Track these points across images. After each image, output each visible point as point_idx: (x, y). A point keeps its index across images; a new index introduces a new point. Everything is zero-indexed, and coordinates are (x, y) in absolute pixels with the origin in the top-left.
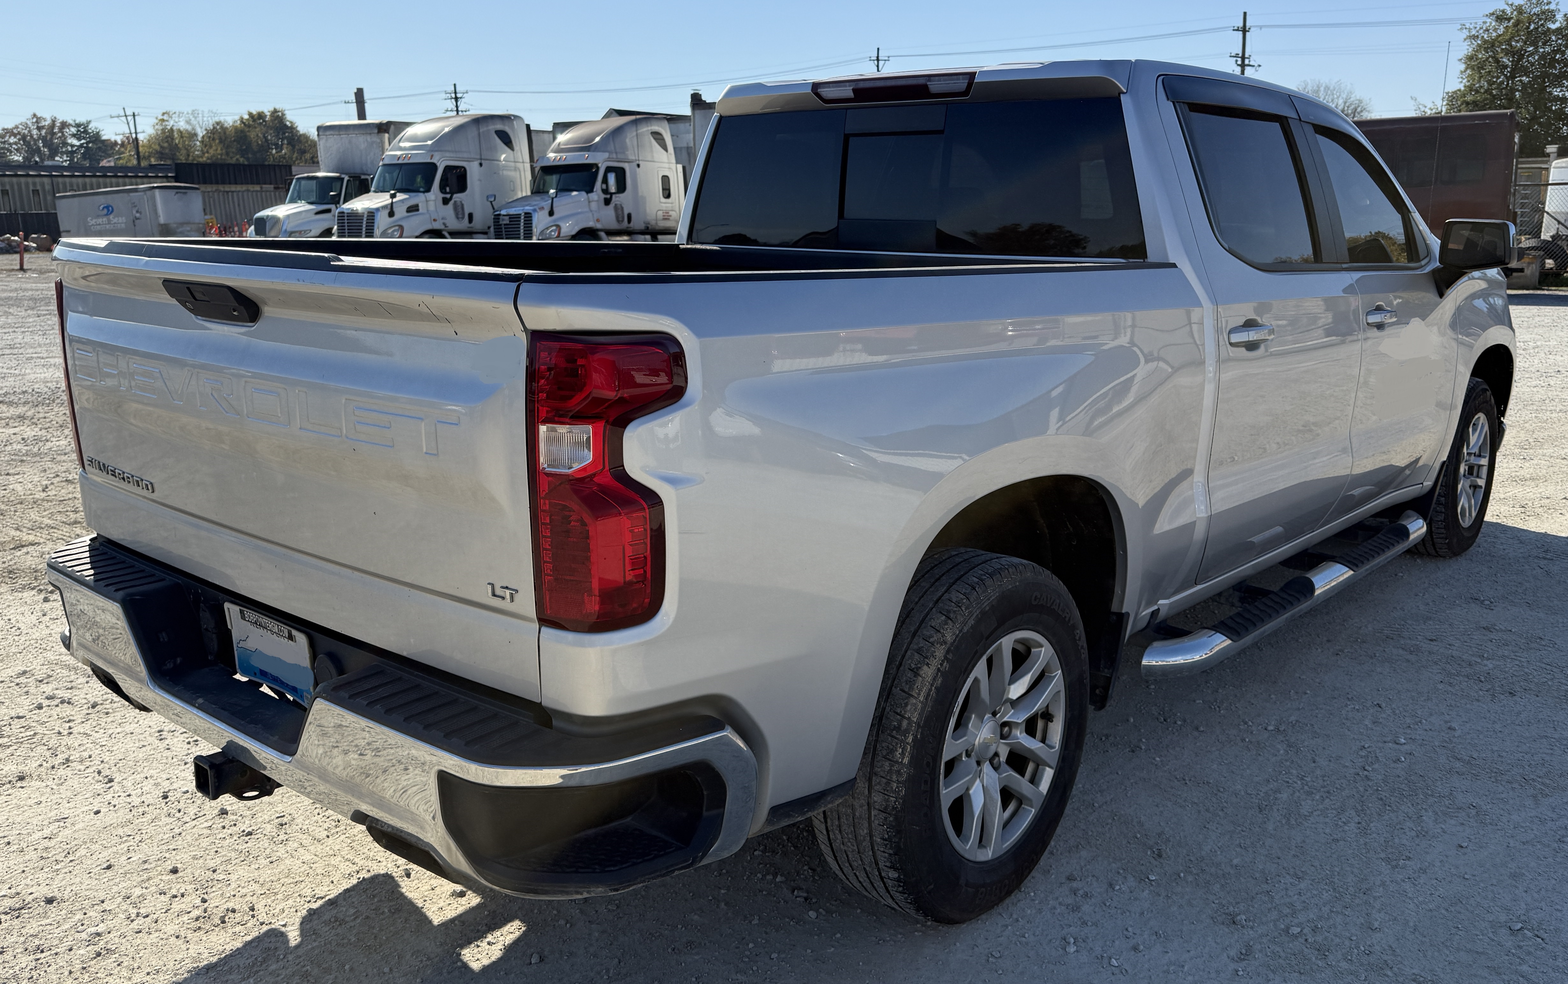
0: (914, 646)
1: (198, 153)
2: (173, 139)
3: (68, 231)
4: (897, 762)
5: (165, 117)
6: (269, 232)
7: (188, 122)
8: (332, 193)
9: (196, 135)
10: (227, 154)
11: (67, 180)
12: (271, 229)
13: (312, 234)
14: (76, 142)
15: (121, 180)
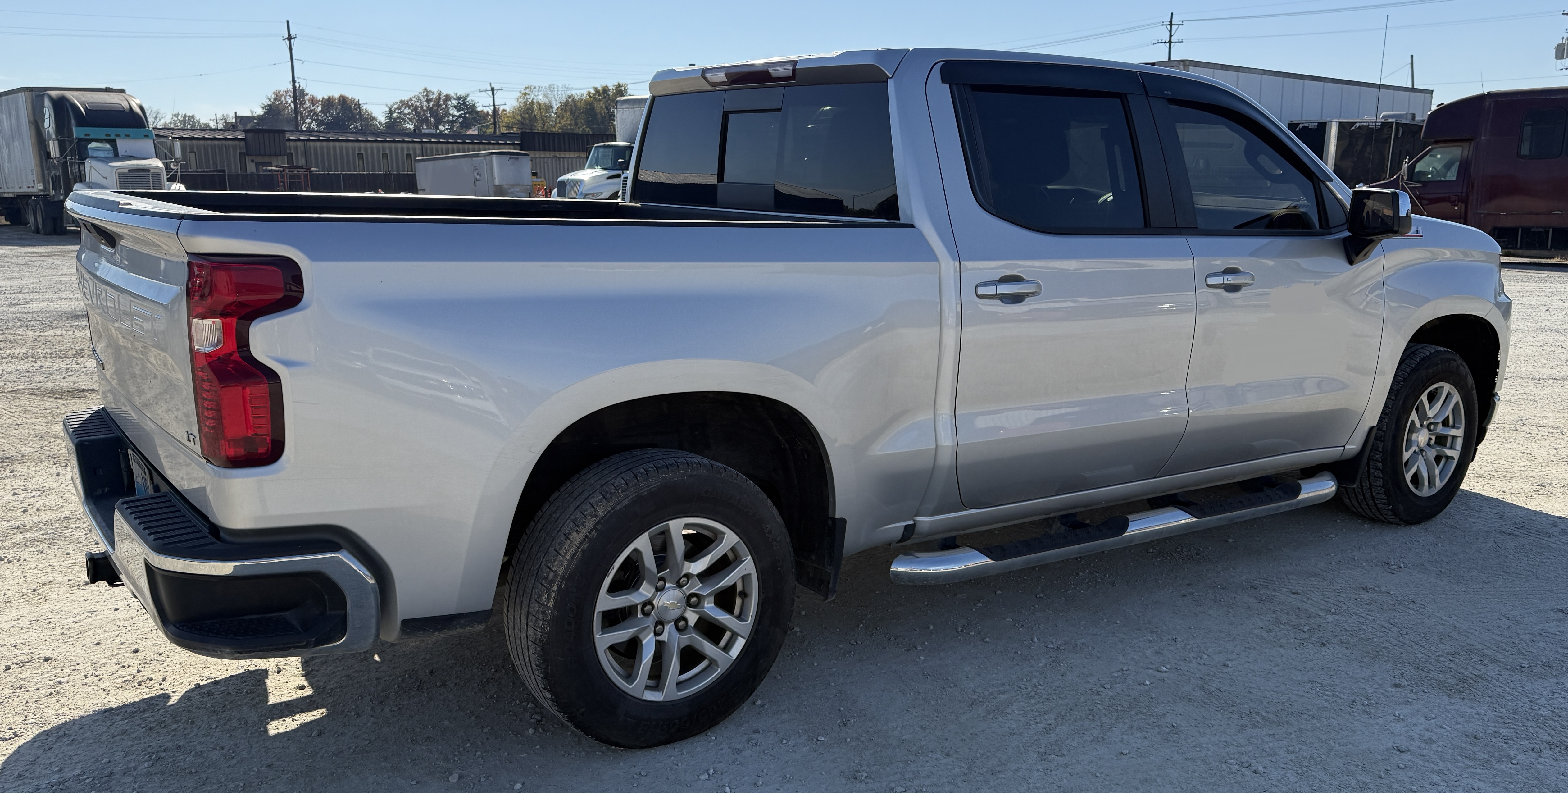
0: (573, 517)
1: (554, 124)
2: (533, 111)
3: (424, 190)
4: (542, 605)
5: (527, 91)
6: (568, 193)
7: (546, 96)
8: (620, 160)
9: (552, 107)
10: (576, 124)
11: (434, 146)
12: (571, 190)
13: (603, 196)
14: (456, 113)
15: (476, 146)
